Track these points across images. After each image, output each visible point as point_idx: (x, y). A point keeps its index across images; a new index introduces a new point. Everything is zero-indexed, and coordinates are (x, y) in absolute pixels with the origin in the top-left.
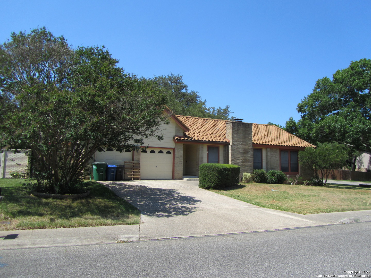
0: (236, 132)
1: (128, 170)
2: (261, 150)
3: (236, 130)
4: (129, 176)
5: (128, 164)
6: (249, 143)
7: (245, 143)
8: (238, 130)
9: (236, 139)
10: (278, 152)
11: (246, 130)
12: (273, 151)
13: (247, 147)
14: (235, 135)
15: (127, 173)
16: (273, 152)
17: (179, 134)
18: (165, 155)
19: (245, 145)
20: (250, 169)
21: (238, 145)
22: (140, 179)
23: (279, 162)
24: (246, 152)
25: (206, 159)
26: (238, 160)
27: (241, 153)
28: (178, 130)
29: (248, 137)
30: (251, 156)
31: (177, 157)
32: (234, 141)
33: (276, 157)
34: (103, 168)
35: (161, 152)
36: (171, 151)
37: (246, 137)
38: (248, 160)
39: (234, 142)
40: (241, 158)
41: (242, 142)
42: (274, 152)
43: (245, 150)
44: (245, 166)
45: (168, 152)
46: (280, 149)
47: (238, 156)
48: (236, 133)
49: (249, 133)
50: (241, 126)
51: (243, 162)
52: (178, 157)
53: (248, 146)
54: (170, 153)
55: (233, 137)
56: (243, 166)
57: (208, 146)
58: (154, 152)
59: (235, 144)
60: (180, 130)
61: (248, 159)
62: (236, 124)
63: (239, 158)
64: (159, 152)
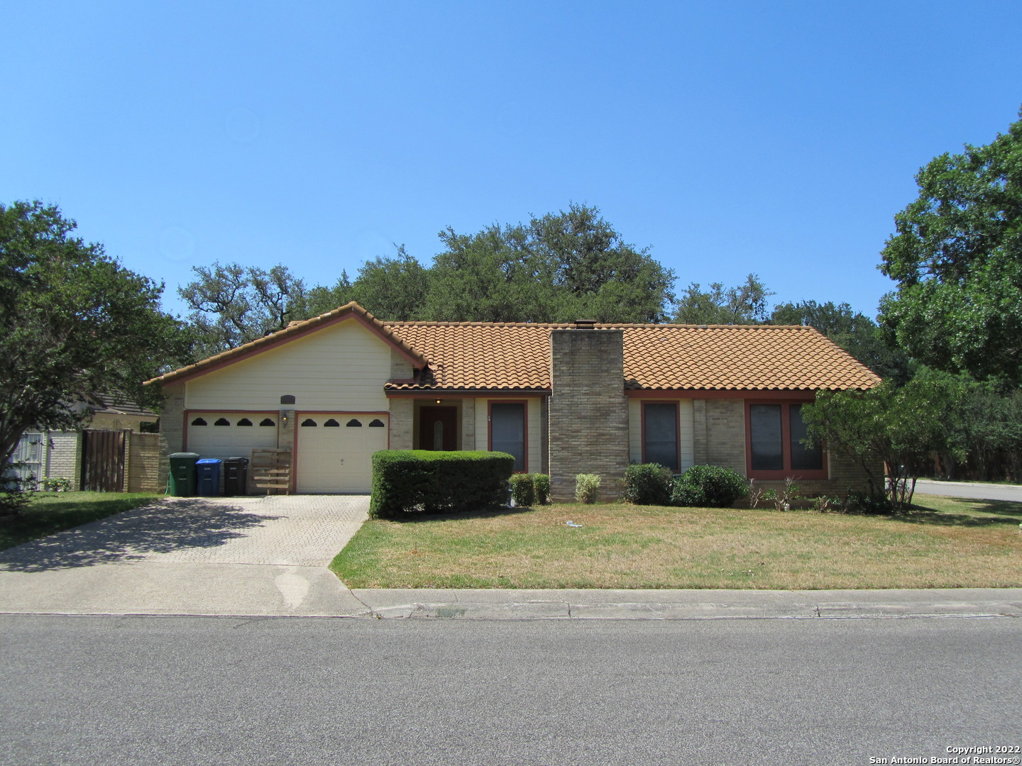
0: (568, 360)
1: (258, 470)
2: (673, 408)
3: (565, 354)
4: (259, 486)
5: (260, 457)
6: (614, 389)
7: (597, 389)
8: (573, 353)
9: (567, 379)
10: (740, 409)
11: (600, 351)
12: (718, 408)
13: (604, 400)
14: (565, 368)
15: (256, 478)
16: (718, 410)
17: (400, 376)
18: (365, 430)
19: (599, 394)
20: (618, 463)
21: (573, 397)
22: (287, 492)
23: (742, 440)
24: (601, 415)
25: (486, 438)
26: (573, 437)
27: (585, 417)
28: (397, 365)
29: (607, 371)
30: (621, 426)
31: (395, 436)
32: (561, 385)
33: (731, 424)
34: (185, 467)
35: (354, 423)
36: (383, 420)
37: (602, 371)
38: (607, 437)
39: (558, 388)
40: (584, 433)
41: (587, 386)
42: (724, 410)
43: (598, 410)
44: (600, 454)
45: (376, 424)
46: (746, 401)
47: (575, 427)
48: (568, 363)
49: (614, 359)
50: (582, 340)
51: (591, 444)
52: (399, 436)
53: (610, 397)
54: (382, 425)
55: (558, 374)
56: (592, 454)
57: (489, 401)
58: (336, 424)
59: (563, 394)
60: (402, 365)
61: (611, 434)
62: (566, 337)
63: (577, 431)
64: (350, 424)
